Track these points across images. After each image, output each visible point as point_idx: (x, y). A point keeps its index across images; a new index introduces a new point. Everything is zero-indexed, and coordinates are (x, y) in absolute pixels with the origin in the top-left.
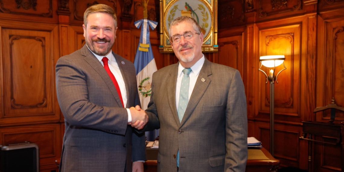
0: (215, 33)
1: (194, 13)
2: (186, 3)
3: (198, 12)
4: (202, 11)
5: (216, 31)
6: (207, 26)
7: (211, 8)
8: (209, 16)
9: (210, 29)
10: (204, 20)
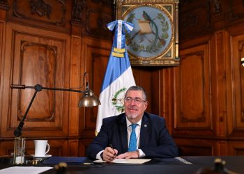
0: (176, 44)
1: (153, 23)
2: (144, 12)
3: (158, 22)
4: (162, 20)
5: (177, 42)
6: (167, 37)
7: (172, 17)
8: (170, 26)
9: (171, 40)
10: (164, 30)
